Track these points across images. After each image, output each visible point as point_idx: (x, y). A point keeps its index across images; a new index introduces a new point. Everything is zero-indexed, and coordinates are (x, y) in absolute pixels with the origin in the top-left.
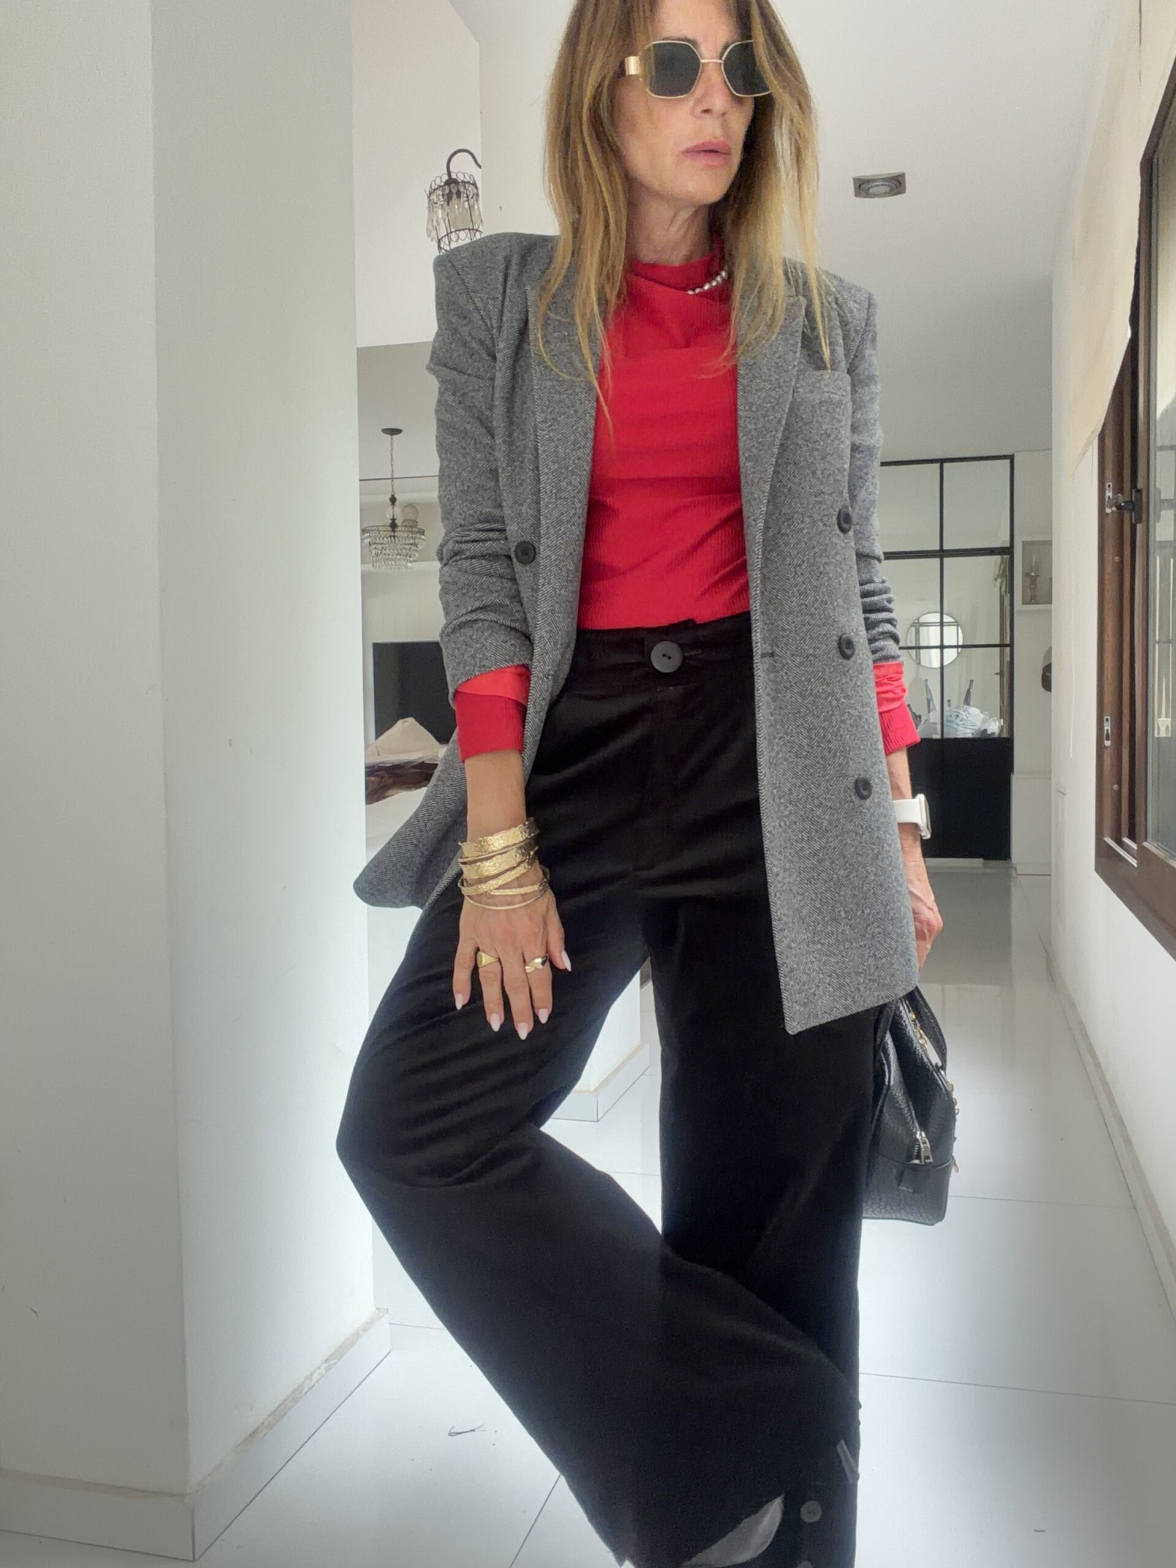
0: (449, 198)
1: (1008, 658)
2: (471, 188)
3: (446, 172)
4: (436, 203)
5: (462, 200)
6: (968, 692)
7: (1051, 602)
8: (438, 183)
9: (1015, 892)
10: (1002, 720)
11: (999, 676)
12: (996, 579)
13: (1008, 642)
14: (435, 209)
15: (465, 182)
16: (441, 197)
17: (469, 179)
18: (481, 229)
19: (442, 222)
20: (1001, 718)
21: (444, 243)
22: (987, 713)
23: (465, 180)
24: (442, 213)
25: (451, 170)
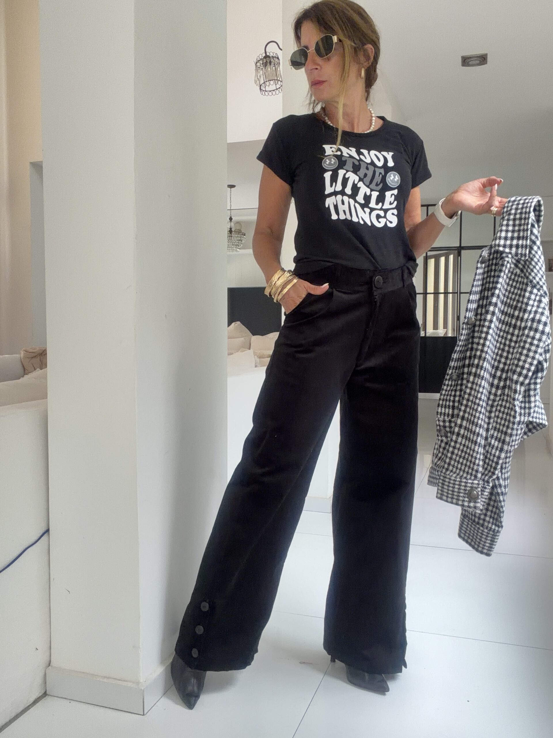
0: (265, 65)
2: (276, 60)
3: (264, 52)
4: (259, 67)
5: (272, 66)
8: (260, 57)
14: (259, 71)
15: (274, 57)
16: (262, 64)
18: (281, 80)
19: (262, 76)
21: (263, 87)
23: (274, 56)
24: (262, 72)
25: (267, 51)
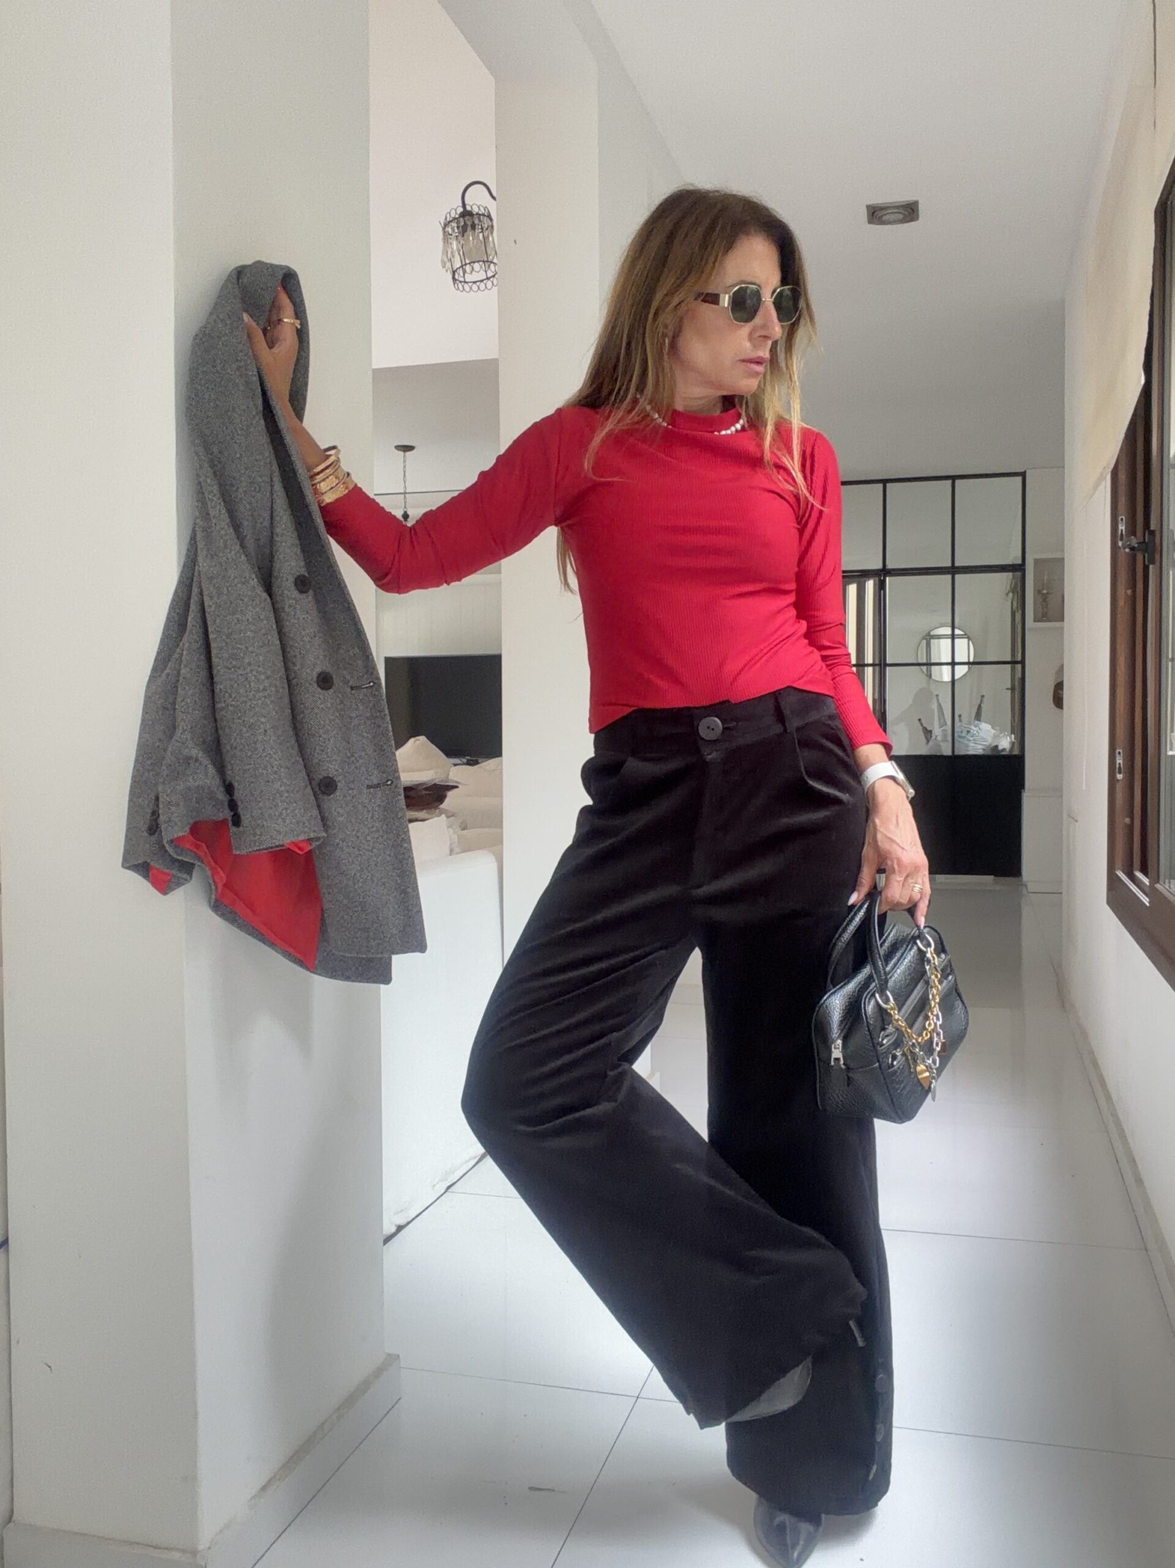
0: (463, 230)
1: (1019, 675)
2: (486, 220)
3: (461, 205)
4: (451, 235)
5: (477, 231)
6: (980, 707)
7: (1063, 620)
8: (453, 215)
9: (1026, 911)
10: (1013, 736)
11: (1010, 691)
12: (1007, 594)
13: (1019, 658)
14: (450, 241)
15: (480, 215)
16: (456, 228)
17: (483, 211)
18: (495, 261)
19: (457, 254)
20: (1011, 734)
21: (459, 274)
22: (998, 728)
23: (480, 212)
24: (457, 246)
25: (466, 202)
